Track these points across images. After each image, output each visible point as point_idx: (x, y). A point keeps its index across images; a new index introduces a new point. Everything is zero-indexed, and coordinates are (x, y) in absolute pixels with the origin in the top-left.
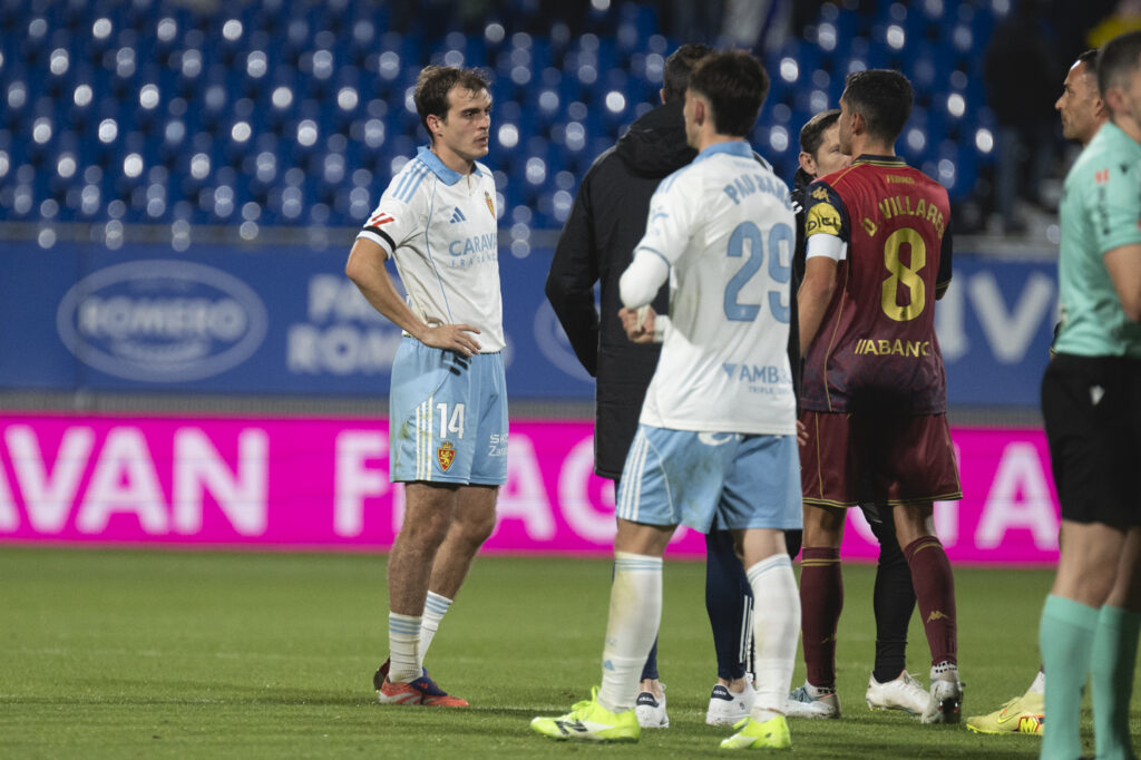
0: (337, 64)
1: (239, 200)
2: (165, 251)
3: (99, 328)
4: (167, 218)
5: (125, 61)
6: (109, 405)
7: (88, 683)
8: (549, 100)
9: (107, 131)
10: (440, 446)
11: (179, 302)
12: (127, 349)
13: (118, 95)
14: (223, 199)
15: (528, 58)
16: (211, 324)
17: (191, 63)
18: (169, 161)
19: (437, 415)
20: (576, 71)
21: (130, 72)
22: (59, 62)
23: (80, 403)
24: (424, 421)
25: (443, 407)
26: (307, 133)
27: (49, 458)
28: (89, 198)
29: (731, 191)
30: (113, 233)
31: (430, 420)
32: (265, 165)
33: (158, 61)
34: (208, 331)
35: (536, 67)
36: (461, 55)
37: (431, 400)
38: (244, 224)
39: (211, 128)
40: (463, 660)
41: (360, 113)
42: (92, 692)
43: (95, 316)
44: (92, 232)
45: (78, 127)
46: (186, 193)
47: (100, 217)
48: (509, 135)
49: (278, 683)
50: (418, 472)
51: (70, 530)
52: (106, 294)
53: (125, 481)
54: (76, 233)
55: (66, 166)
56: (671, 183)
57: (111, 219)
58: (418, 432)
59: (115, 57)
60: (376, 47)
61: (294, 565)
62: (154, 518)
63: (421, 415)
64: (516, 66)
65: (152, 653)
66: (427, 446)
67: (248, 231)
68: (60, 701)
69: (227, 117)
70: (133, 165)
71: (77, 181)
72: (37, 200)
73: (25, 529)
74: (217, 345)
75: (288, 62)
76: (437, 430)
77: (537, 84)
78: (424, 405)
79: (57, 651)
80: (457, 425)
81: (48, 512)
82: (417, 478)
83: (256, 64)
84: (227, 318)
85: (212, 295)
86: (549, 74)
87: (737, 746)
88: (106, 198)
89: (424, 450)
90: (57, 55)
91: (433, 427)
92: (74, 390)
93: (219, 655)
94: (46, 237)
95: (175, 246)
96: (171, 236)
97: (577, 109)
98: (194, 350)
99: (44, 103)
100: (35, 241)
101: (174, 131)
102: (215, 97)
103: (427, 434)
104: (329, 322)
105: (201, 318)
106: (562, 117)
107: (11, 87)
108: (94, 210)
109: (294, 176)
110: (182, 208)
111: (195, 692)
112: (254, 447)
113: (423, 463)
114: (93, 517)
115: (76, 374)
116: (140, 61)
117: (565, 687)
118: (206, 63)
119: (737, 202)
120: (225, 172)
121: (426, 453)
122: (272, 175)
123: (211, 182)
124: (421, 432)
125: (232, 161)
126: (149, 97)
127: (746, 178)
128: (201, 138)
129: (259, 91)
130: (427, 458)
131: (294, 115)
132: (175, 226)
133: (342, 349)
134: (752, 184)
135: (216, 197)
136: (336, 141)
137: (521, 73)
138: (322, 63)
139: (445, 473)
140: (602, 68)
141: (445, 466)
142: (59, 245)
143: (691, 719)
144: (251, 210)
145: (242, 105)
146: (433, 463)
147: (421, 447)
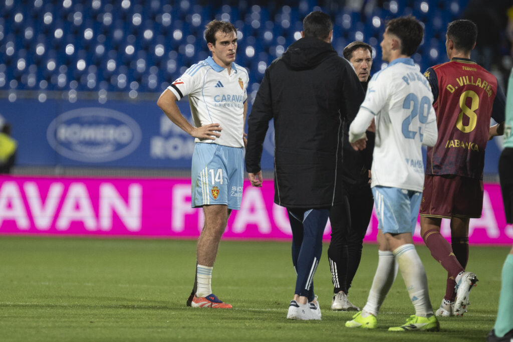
0: (173, 19)
1: (129, 81)
2: (95, 103)
3: (66, 138)
4: (96, 89)
5: (78, 18)
6: (71, 173)
7: (61, 298)
8: (268, 35)
9: (70, 49)
10: (212, 188)
11: (102, 126)
12: (79, 148)
13: (74, 34)
14: (122, 80)
15: (259, 16)
16: (117, 136)
17: (107, 19)
18: (97, 63)
19: (210, 175)
20: (280, 23)
21: (80, 23)
22: (48, 18)
23: (57, 172)
24: (204, 178)
25: (212, 171)
26: (159, 50)
27: (43, 196)
28: (62, 80)
29: (405, 79)
30: (72, 95)
31: (207, 177)
32: (141, 65)
33: (92, 18)
34: (115, 139)
35: (262, 21)
36: (228, 15)
37: (206, 168)
38: (131, 91)
39: (116, 48)
40: (230, 287)
41: (183, 41)
42: (63, 302)
43: (64, 133)
44: (62, 95)
45: (56, 48)
46: (105, 78)
47: (67, 88)
48: (250, 51)
49: (146, 298)
50: (204, 201)
51: (53, 229)
52: (69, 123)
53: (77, 207)
54: (56, 95)
55: (51, 65)
56: (378, 76)
57: (71, 89)
58: (202, 183)
59: (73, 16)
60: (191, 12)
61: (153, 245)
62: (90, 224)
63: (203, 176)
64: (253, 20)
65: (90, 284)
66: (206, 189)
67: (133, 95)
68: (49, 306)
69: (123, 43)
70: (81, 65)
71: (56, 72)
72: (38, 80)
73: (33, 228)
74: (119, 146)
75: (151, 19)
76: (210, 182)
77: (263, 28)
78: (203, 170)
79: (47, 284)
80: (219, 178)
81: (43, 221)
82: (204, 204)
83: (137, 19)
84: (123, 134)
85: (117, 123)
86: (269, 24)
87: (353, 326)
88: (69, 79)
89: (205, 191)
90: (46, 15)
91: (209, 181)
92: (55, 166)
93: (120, 285)
94: (42, 97)
95: (100, 101)
96: (98, 97)
97: (281, 39)
98: (108, 148)
99: (41, 37)
100: (37, 99)
101: (100, 49)
102: (118, 34)
103: (206, 184)
104: (169, 136)
105: (112, 133)
106: (274, 43)
107: (26, 30)
108: (64, 85)
109: (154, 70)
110: (103, 84)
111: (109, 302)
112: (135, 192)
113: (206, 196)
114: (63, 223)
115: (56, 159)
116: (84, 18)
117: (276, 300)
118: (114, 19)
119: (408, 84)
120: (123, 68)
121: (206, 192)
122: (144, 69)
123: (116, 72)
124: (203, 183)
125: (126, 63)
126: (88, 34)
127: (412, 74)
128: (112, 53)
129: (138, 32)
130: (207, 194)
131: (153, 42)
132: (100, 92)
133: (175, 148)
134: (414, 77)
135: (118, 79)
136: (172, 54)
137: (256, 23)
138: (166, 19)
139: (215, 200)
140: (292, 21)
141: (215, 197)
142: (48, 100)
143: (332, 314)
144: (134, 85)
145: (131, 38)
146: (210, 196)
147: (204, 190)
